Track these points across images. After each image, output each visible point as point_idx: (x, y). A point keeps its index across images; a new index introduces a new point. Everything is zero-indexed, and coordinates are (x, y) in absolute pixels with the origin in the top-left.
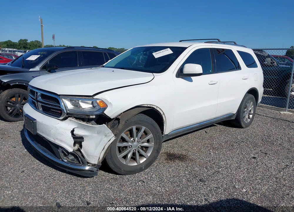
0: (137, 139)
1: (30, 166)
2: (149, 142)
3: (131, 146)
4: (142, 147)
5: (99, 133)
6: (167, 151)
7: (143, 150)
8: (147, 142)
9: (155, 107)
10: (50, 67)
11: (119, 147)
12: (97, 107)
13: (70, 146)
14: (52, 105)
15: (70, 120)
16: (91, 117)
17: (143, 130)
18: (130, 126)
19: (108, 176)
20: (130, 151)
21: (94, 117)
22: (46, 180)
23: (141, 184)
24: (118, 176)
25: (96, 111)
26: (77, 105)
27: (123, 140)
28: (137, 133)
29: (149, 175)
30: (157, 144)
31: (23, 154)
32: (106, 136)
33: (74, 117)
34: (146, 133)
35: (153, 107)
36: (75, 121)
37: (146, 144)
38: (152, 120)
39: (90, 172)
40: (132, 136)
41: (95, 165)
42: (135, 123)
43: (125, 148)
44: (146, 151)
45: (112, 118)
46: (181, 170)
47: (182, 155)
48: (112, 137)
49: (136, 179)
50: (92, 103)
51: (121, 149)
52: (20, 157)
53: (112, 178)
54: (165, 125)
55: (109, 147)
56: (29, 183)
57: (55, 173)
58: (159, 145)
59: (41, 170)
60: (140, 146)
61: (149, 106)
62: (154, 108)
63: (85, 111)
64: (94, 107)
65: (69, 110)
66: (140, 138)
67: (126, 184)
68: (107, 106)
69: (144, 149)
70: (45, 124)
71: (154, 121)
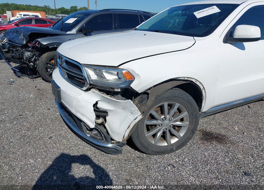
0: (168, 116)
1: (59, 132)
2: (183, 121)
3: (161, 124)
4: (174, 127)
5: (124, 108)
6: (203, 128)
7: (175, 129)
8: (181, 121)
9: (194, 81)
10: (86, 30)
11: (147, 126)
12: (123, 79)
13: (92, 122)
14: (75, 73)
15: (94, 92)
16: (116, 90)
17: (176, 108)
18: (160, 102)
19: (135, 154)
20: (159, 130)
21: (119, 90)
22: (71, 151)
23: (171, 169)
24: (145, 154)
25: (121, 84)
26: (101, 76)
27: (152, 117)
28: (169, 111)
29: (181, 158)
30: (192, 124)
31: (55, 118)
32: (132, 113)
33: (98, 89)
34: (179, 111)
35: (192, 80)
36: (98, 93)
37: (178, 123)
38: (189, 95)
39: (113, 150)
40: (162, 112)
41: (119, 142)
42: (167, 99)
43: (154, 126)
44: (178, 131)
45: (140, 92)
46: (219, 156)
47: (221, 136)
48: (138, 116)
49: (166, 162)
50: (118, 74)
51: (149, 128)
52: (52, 120)
53: (138, 157)
54: (204, 101)
55: (135, 125)
56: (54, 151)
57: (81, 143)
58: (195, 125)
59: (68, 138)
60: (172, 125)
61: (186, 79)
62: (192, 82)
63: (109, 82)
64: (119, 78)
65: (92, 81)
66: (173, 116)
67: (153, 167)
68: (135, 78)
69: (177, 128)
70: (68, 94)
71: (191, 97)
